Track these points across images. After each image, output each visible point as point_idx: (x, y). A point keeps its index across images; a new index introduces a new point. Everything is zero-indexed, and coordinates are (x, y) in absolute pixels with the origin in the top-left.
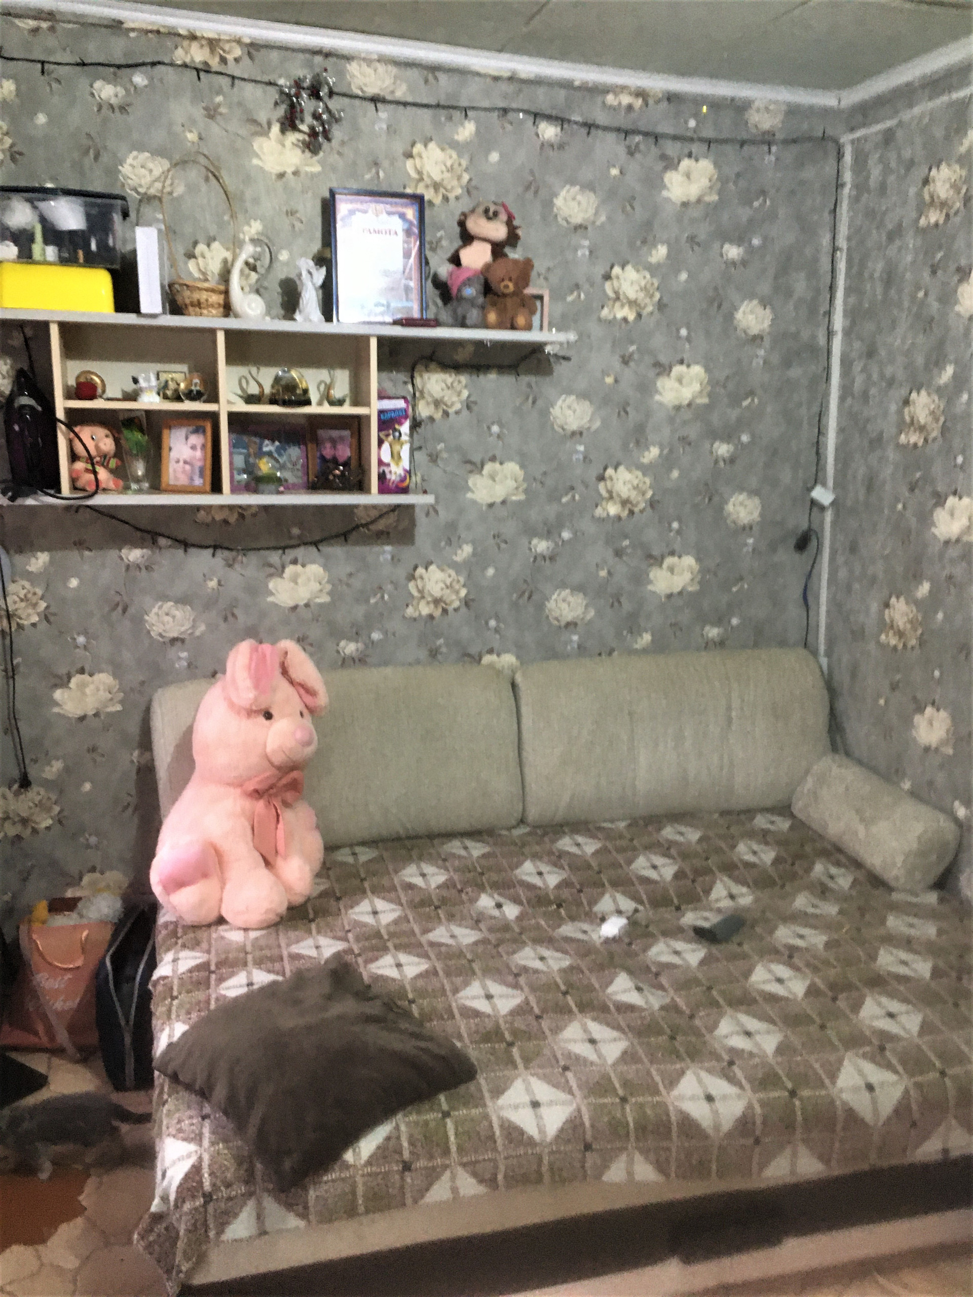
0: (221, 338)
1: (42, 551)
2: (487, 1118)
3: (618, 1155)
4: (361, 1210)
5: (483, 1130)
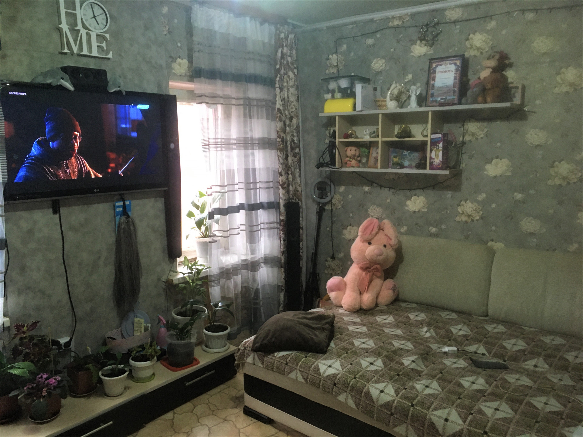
0: (380, 116)
1: (343, 185)
2: (314, 362)
3: (343, 392)
4: (275, 370)
5: (309, 364)
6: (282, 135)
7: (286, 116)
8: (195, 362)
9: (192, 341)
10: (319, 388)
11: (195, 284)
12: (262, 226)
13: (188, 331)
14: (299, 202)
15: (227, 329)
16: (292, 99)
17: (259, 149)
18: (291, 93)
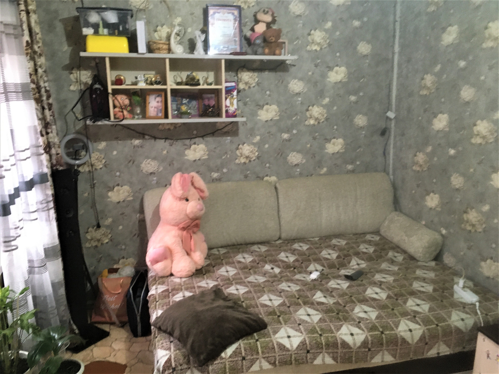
0: (167, 61)
1: (104, 141)
2: (272, 341)
3: (319, 355)
6: (35, 79)
10: (292, 364)
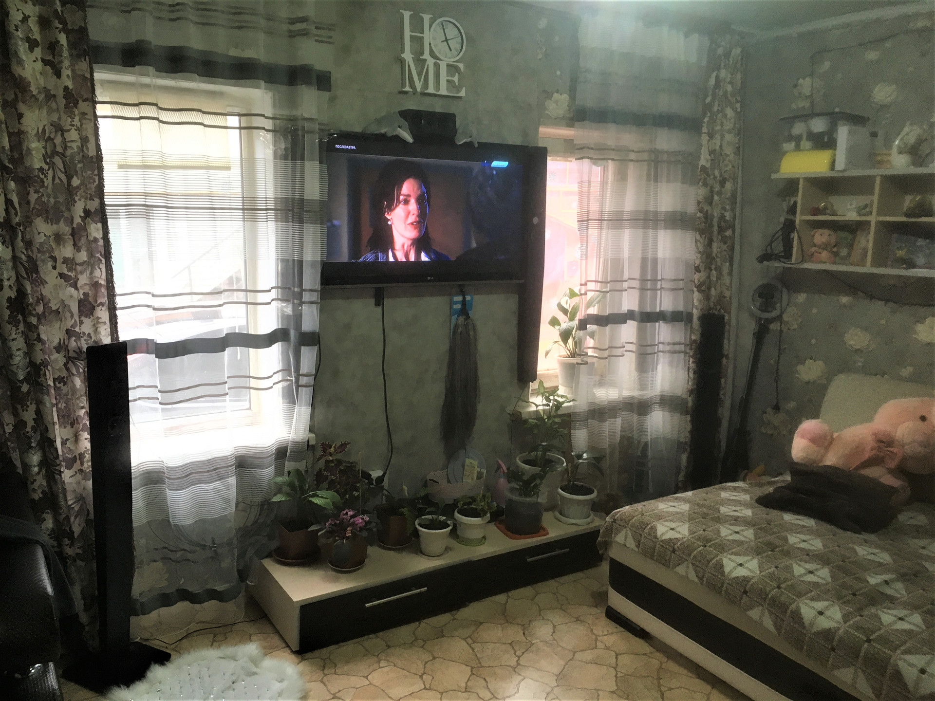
0: (877, 180)
1: (804, 292)
2: (717, 556)
3: (757, 606)
4: (655, 559)
5: (708, 557)
6: (706, 208)
7: (715, 178)
8: (542, 532)
9: (539, 500)
10: (720, 593)
11: (550, 422)
12: (661, 347)
13: (536, 486)
14: (726, 314)
15: (592, 492)
16: (729, 151)
17: (666, 228)
18: (728, 142)
